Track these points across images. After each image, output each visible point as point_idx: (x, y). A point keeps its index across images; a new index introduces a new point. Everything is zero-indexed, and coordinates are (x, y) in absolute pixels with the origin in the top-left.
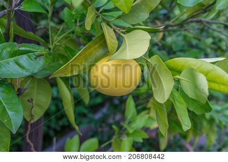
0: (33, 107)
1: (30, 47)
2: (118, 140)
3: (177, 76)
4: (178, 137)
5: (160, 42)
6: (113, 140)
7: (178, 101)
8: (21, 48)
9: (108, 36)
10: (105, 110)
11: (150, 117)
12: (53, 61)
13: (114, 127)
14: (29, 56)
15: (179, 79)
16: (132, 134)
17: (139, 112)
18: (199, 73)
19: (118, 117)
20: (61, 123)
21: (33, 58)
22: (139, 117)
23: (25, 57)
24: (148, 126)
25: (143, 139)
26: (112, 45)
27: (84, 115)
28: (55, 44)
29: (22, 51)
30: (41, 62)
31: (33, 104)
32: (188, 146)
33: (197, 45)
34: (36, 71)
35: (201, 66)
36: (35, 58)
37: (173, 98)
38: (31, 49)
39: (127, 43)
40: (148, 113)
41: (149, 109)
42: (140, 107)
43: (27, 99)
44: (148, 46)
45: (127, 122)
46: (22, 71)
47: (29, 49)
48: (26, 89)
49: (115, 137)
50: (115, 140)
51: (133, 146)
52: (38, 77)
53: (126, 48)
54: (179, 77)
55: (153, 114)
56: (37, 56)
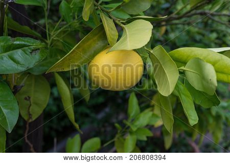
0: (30, 105)
1: (25, 41)
2: (121, 139)
3: (182, 68)
4: (183, 135)
5: (163, 36)
6: (115, 139)
7: (183, 94)
8: (15, 42)
9: (107, 28)
10: (107, 110)
11: (154, 115)
12: (51, 56)
13: (117, 125)
14: (24, 51)
15: (184, 70)
16: (136, 132)
17: (142, 110)
18: (206, 63)
19: (121, 116)
20: (63, 124)
21: (28, 53)
22: (142, 115)
23: (20, 51)
24: (152, 123)
25: (148, 137)
26: (112, 37)
27: (87, 115)
28: (53, 39)
29: (16, 45)
30: (37, 57)
31: (30, 102)
32: (194, 145)
33: (201, 40)
34: (31, 66)
35: (208, 55)
36: (31, 53)
37: (179, 91)
38: (26, 43)
39: (127, 33)
40: (152, 110)
41: (153, 106)
42: (143, 105)
43: (24, 97)
44: (151, 36)
45: (130, 120)
46: (16, 67)
47: (23, 43)
48: (22, 86)
49: (117, 136)
50: (118, 138)
51: (137, 145)
52: (35, 73)
53: (127, 38)
54: (185, 69)
55: (157, 111)
56: (33, 50)
